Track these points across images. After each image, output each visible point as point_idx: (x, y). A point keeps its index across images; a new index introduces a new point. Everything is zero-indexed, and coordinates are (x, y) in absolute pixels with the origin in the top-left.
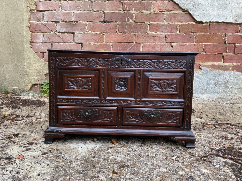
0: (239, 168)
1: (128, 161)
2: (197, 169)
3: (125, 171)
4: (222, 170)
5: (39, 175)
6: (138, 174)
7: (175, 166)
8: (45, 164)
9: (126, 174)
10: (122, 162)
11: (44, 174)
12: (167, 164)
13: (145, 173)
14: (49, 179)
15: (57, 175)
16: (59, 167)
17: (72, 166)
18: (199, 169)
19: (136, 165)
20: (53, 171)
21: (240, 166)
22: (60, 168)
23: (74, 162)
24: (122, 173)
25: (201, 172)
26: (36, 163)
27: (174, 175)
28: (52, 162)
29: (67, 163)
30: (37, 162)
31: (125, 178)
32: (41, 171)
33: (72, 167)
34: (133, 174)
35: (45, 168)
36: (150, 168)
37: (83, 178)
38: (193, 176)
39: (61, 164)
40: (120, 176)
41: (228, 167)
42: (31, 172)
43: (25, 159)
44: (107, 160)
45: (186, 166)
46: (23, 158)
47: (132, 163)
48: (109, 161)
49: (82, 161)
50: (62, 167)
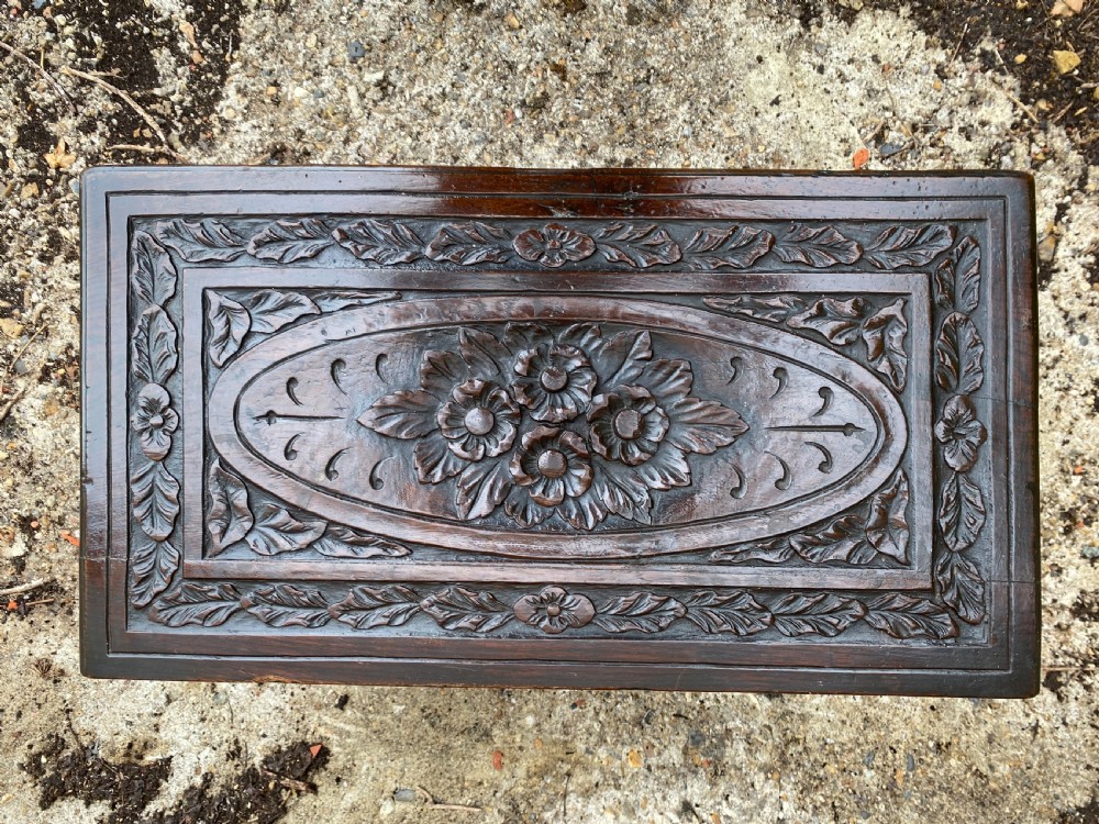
0: (188, 116)
1: (521, 141)
2: (320, 100)
3: (533, 85)
4: (246, 101)
5: (760, 59)
6: (496, 63)
7: (380, 112)
8: (767, 117)
9: (528, 69)
10: (539, 139)
11: (750, 67)
12: (403, 127)
13: (476, 72)
14: (729, 43)
15: (713, 63)
16: (721, 103)
17: (684, 108)
18: (313, 103)
19: (496, 116)
20: (731, 82)
21: (176, 128)
22: (717, 100)
23: (686, 133)
24: (540, 75)
25: (315, 87)
26: (794, 125)
27: (397, 67)
28: (753, 130)
29: (704, 123)
30: (797, 133)
31: (533, 49)
32: (762, 79)
33: (684, 101)
34: (512, 67)
35: (756, 93)
36: (456, 100)
37: (641, 47)
38: (348, 63)
39: (720, 122)
40: (545, 59)
41: (221, 119)
42: (787, 73)
43: (842, 154)
44: (584, 146)
45: (347, 117)
46: (851, 157)
47: (509, 126)
48: (578, 142)
49: (665, 143)
50: (712, 100)
